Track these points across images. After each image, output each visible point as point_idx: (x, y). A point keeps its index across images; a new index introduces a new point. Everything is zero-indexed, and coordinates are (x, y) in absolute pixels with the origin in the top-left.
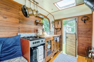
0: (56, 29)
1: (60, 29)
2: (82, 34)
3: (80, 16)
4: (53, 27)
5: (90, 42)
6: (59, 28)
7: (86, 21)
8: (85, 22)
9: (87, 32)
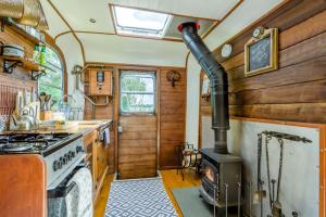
0: (91, 97)
1: (111, 98)
2: (168, 114)
3: (165, 68)
4: (77, 88)
5: (180, 132)
6: (105, 96)
7: (176, 83)
8: (173, 85)
9: (176, 109)
